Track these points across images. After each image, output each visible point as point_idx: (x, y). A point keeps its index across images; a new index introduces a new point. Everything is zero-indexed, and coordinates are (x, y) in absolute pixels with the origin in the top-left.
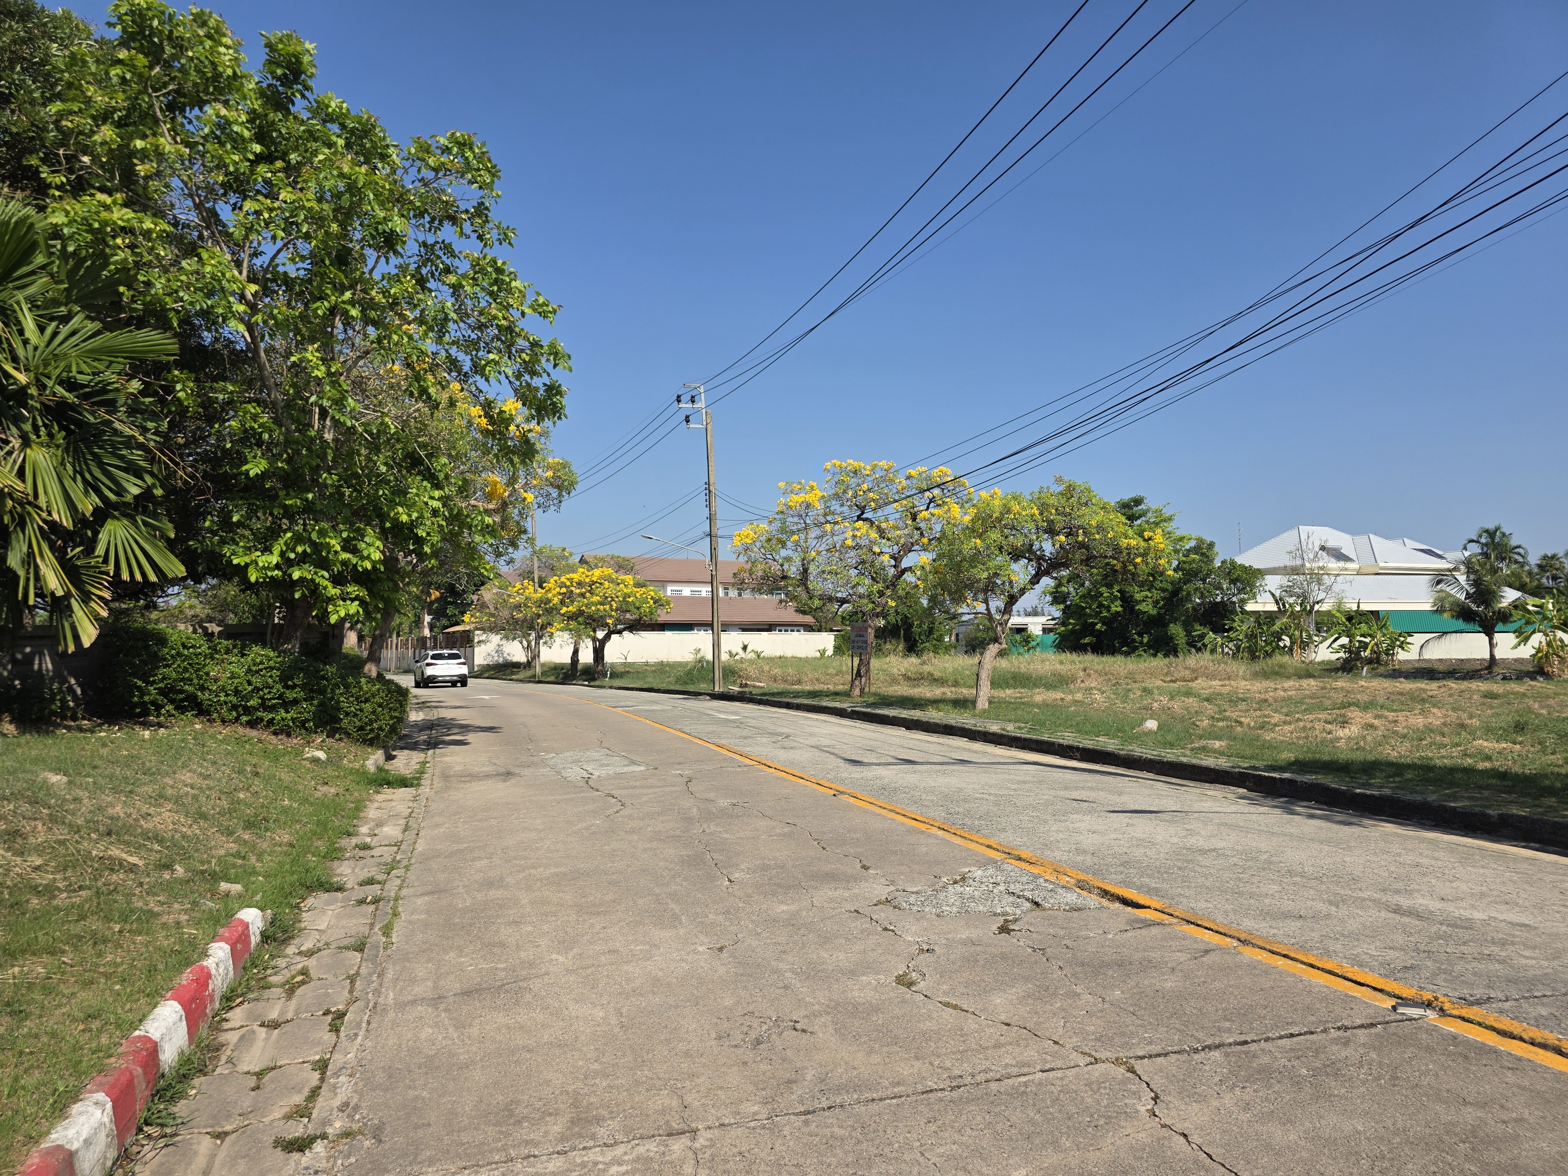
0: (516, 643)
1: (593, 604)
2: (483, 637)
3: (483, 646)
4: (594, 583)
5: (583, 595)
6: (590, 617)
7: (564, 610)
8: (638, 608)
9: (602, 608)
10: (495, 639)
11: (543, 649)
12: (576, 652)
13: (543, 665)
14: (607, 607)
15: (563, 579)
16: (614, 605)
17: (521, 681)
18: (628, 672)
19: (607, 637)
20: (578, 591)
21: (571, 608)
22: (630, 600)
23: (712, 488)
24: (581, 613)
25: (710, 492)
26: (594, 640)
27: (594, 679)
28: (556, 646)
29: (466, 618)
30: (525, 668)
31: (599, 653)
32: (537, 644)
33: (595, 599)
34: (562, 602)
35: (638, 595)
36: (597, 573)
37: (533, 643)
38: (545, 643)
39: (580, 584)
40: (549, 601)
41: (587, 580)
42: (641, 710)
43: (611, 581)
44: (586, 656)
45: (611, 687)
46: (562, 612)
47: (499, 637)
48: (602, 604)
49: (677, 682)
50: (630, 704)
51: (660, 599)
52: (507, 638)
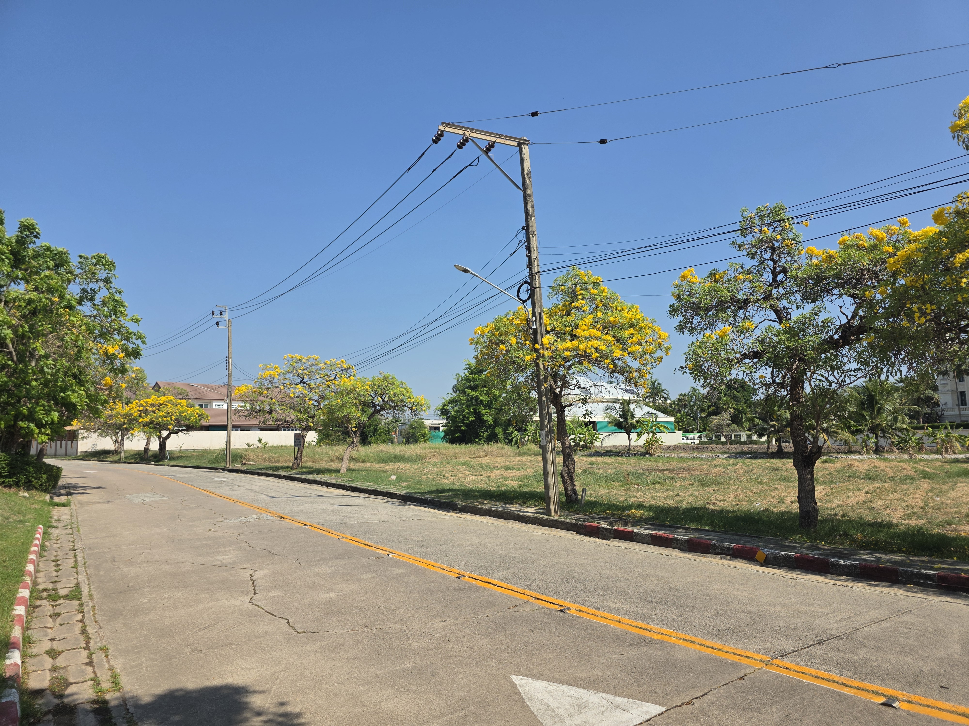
0: (108, 438)
1: (160, 416)
2: (86, 435)
3: (85, 440)
4: (161, 405)
5: (154, 412)
6: (158, 424)
7: (141, 420)
8: (188, 419)
9: (165, 419)
10: (94, 436)
11: (126, 442)
12: (148, 444)
13: (126, 452)
14: (169, 419)
15: (142, 402)
16: (173, 418)
17: (111, 462)
18: (181, 456)
19: (168, 437)
20: (151, 409)
21: (145, 419)
22: (184, 414)
23: (230, 360)
24: (151, 422)
25: (229, 362)
26: (160, 437)
27: (159, 461)
28: (135, 439)
29: (75, 422)
30: (113, 454)
31: (162, 445)
32: (123, 439)
33: (161, 414)
34: (140, 416)
35: (188, 412)
36: (163, 399)
37: (120, 438)
38: (128, 438)
39: (152, 405)
40: (132, 414)
41: (157, 403)
42: (178, 477)
43: (172, 404)
44: (154, 446)
45: (168, 465)
46: (140, 421)
47: (96, 434)
48: (165, 417)
49: (209, 462)
50: (173, 474)
51: (202, 414)
52: (102, 435)
